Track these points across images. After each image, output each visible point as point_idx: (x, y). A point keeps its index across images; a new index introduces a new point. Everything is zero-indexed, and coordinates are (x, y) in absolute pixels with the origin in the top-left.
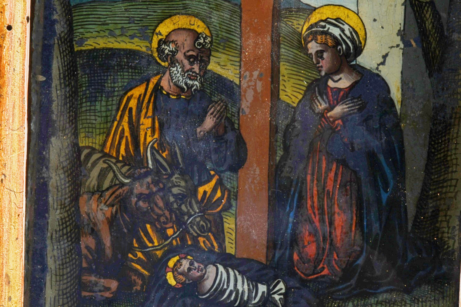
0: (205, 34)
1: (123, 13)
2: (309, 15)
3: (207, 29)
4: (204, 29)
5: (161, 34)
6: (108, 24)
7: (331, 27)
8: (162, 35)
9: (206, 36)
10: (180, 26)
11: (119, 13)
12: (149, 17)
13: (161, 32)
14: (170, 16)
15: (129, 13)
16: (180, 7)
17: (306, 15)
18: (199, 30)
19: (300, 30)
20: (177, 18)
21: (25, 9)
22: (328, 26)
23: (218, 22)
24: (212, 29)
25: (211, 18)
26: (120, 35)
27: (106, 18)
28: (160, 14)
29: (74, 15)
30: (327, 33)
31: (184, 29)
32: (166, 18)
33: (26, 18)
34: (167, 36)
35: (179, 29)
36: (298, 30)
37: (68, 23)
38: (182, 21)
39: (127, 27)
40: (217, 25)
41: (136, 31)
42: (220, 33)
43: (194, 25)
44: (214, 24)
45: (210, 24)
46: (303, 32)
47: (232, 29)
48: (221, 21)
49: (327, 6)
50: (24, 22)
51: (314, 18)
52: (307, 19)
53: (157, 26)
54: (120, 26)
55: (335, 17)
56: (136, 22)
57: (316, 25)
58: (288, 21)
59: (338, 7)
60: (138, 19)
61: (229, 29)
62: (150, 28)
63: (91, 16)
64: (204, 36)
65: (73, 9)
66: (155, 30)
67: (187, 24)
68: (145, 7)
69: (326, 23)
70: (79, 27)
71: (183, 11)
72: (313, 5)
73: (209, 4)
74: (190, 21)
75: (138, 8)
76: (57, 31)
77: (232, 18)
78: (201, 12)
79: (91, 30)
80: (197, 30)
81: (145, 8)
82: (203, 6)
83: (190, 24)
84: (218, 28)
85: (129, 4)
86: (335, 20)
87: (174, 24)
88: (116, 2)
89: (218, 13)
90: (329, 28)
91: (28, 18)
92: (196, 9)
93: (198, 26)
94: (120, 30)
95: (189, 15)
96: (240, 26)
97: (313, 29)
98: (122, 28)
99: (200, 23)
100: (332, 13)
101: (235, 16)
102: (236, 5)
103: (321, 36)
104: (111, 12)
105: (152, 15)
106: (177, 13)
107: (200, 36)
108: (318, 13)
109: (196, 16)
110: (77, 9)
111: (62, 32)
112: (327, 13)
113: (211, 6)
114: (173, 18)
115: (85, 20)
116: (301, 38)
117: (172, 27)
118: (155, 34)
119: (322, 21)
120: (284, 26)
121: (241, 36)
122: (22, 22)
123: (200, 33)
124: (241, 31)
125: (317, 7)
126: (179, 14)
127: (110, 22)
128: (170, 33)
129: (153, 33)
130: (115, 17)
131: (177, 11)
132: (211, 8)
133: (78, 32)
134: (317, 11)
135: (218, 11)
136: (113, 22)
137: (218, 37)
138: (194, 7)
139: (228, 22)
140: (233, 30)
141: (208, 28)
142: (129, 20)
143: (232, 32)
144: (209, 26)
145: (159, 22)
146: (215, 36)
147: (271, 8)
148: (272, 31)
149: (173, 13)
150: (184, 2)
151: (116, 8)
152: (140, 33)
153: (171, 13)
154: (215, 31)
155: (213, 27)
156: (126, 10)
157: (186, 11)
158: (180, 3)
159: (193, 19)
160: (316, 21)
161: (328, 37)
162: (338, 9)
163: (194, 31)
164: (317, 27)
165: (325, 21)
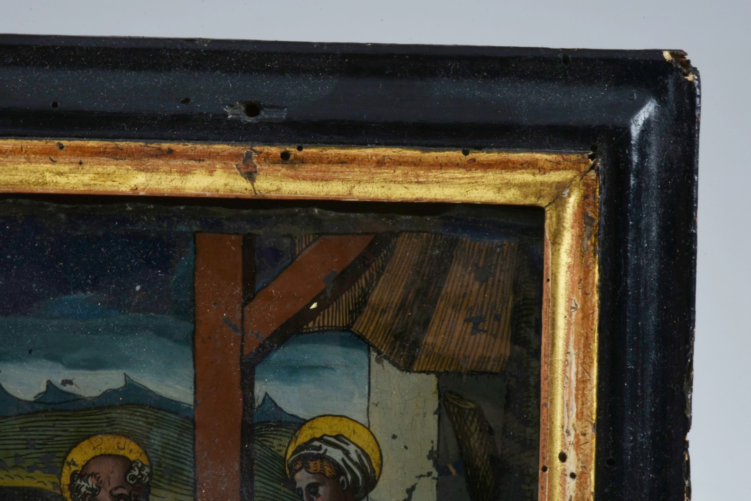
0: (141, 462)
1: (17, 433)
2: (296, 431)
3: (143, 455)
4: (139, 455)
5: (74, 464)
7: (330, 449)
8: (77, 466)
9: (143, 465)
10: (103, 452)
11: (11, 434)
12: (56, 439)
13: (75, 460)
14: (88, 437)
15: (27, 433)
16: (103, 423)
17: (292, 431)
18: (132, 457)
19: (282, 454)
20: (99, 440)
22: (324, 447)
23: (160, 444)
25: (148, 438)
26: (13, 467)
28: (73, 434)
30: (323, 458)
31: (109, 455)
32: (83, 440)
34: (83, 467)
35: (101, 455)
36: (279, 453)
38: (107, 444)
39: (23, 454)
40: (159, 448)
41: (37, 460)
42: (163, 460)
43: (124, 449)
44: (155, 447)
45: (148, 448)
46: (288, 457)
47: (182, 454)
48: (165, 443)
49: (322, 418)
51: (304, 436)
52: (293, 437)
53: (68, 453)
54: (12, 453)
55: (334, 434)
56: (37, 446)
57: (307, 445)
58: (264, 440)
59: (339, 418)
60: (41, 442)
61: (177, 454)
62: (58, 454)
64: (140, 465)
66: (65, 458)
67: (114, 447)
68: (50, 424)
69: (322, 442)
71: (108, 429)
72: (301, 416)
73: (147, 418)
74: (119, 443)
75: (40, 426)
77: (182, 438)
78: (134, 430)
80: (129, 457)
81: (51, 425)
82: (137, 420)
83: (119, 448)
84: (160, 453)
85: (25, 421)
86: (336, 437)
87: (94, 448)
88: (6, 417)
89: (159, 431)
90: (326, 450)
92: (126, 426)
93: (131, 451)
94: (13, 459)
95: (118, 434)
96: (194, 449)
97: (303, 452)
98: (16, 456)
99: (133, 446)
100: (331, 427)
101: (186, 435)
102: (187, 418)
103: (314, 462)
105: (61, 436)
106: (98, 432)
107: (133, 465)
108: (309, 428)
109: (127, 435)
112: (323, 428)
113: (150, 420)
114: (93, 439)
117: (91, 453)
118: (65, 464)
119: (314, 439)
120: (259, 448)
121: (195, 465)
123: (134, 462)
124: (194, 457)
125: (308, 418)
126: (101, 433)
128: (88, 462)
129: (63, 463)
130: (7, 439)
131: (99, 429)
132: (149, 423)
134: (307, 425)
135: (159, 427)
137: (160, 467)
138: (124, 422)
139: (174, 444)
140: (183, 456)
141: (146, 453)
142: (27, 444)
143: (182, 458)
144: (148, 450)
145: (72, 445)
146: (156, 465)
147: (240, 421)
148: (241, 457)
149: (93, 432)
150: (109, 415)
151: (8, 427)
152: (43, 463)
153: (89, 432)
154: (156, 457)
155: (153, 452)
156: (22, 429)
157: (112, 429)
158: (103, 416)
159: (123, 441)
160: (306, 440)
161: (325, 463)
162: (339, 421)
163: (124, 458)
164: (308, 449)
165: (320, 439)
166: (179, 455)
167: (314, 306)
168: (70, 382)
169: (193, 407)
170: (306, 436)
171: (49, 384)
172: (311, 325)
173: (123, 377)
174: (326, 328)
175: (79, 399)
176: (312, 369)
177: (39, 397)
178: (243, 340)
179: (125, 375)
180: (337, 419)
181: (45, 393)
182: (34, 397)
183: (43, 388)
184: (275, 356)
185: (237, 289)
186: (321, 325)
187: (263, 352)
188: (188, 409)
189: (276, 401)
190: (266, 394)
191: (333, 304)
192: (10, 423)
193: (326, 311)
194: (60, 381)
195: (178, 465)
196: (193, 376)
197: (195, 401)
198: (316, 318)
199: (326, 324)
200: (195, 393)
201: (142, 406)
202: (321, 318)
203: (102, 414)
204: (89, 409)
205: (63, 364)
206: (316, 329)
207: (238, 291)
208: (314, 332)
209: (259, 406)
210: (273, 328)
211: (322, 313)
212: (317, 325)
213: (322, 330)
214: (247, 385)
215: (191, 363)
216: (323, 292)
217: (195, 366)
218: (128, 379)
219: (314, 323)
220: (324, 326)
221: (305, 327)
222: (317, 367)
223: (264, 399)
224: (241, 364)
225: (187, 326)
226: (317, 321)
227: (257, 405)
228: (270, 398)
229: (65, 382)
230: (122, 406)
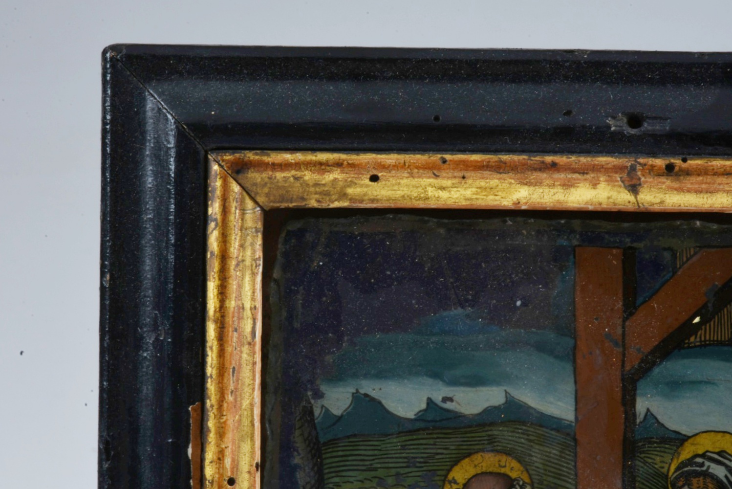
0: (522, 479)
1: (399, 451)
2: (678, 447)
3: (525, 472)
4: (520, 472)
5: (455, 482)
6: (375, 469)
7: (713, 465)
8: (458, 484)
9: (524, 483)
10: (484, 470)
11: (393, 452)
12: (437, 457)
13: (456, 478)
14: (469, 455)
15: (408, 451)
16: (484, 440)
17: (675, 448)
18: (514, 475)
19: (665, 470)
20: (480, 457)
21: (253, 453)
22: (707, 463)
23: (541, 461)
24: (531, 472)
25: (531, 455)
26: (395, 485)
27: (373, 460)
28: (454, 452)
29: (324, 456)
30: (706, 474)
31: (491, 473)
32: (464, 458)
33: (255, 465)
34: (465, 485)
35: (483, 473)
36: (662, 470)
37: (316, 468)
38: (487, 461)
39: (404, 472)
40: (540, 466)
41: (419, 479)
42: (545, 477)
43: (505, 467)
44: (536, 464)
45: (530, 465)
46: (670, 474)
47: (564, 471)
48: (547, 461)
49: (704, 434)
50: (252, 472)
51: (686, 453)
52: (676, 453)
53: (449, 471)
54: (393, 471)
55: (717, 450)
56: (418, 465)
57: (690, 461)
58: (647, 457)
59: (721, 434)
60: (422, 460)
61: (559, 472)
62: (439, 473)
63: (350, 458)
64: (521, 483)
65: (323, 448)
66: (446, 476)
67: (495, 465)
68: (431, 441)
69: (704, 459)
70: (333, 475)
71: (489, 447)
72: (684, 432)
73: (528, 435)
74: (500, 461)
75: (421, 444)
76: (299, 482)
77: (563, 455)
78: (517, 447)
79: (351, 479)
80: (510, 474)
81: (432, 443)
82: (519, 438)
83: (500, 466)
84: (542, 471)
85: (407, 438)
86: (719, 453)
87: (475, 466)
88: (387, 435)
89: (541, 448)
90: (709, 467)
91: (257, 464)
92: (508, 444)
93: (512, 469)
94: (394, 477)
95: (498, 452)
96: (575, 466)
97: (686, 469)
98: (398, 474)
99: (515, 464)
100: (714, 443)
101: (568, 453)
102: (568, 434)
103: (697, 479)
104: (380, 450)
105: (442, 454)
106: (480, 449)
107: (515, 483)
108: (692, 444)
109: (508, 453)
110: (329, 448)
111: (307, 483)
112: (705, 444)
113: (532, 438)
114: (474, 457)
115: (342, 464)
116: (667, 483)
117: (472, 472)
118: (447, 482)
119: (697, 456)
120: (642, 465)
121: (576, 482)
122: (249, 472)
123: (515, 480)
124: (576, 475)
125: (690, 434)
126: (483, 450)
127: (379, 466)
128: (469, 480)
129: (444, 481)
130: (387, 458)
131: (481, 447)
132: (530, 441)
133: (331, 483)
134: (690, 441)
135: (541, 445)
136: (383, 465)
137: (541, 485)
138: (506, 440)
139: (556, 461)
140: (565, 474)
141: (527, 471)
142: (408, 462)
143: (564, 476)
144: (528, 467)
145: (453, 463)
146: (538, 483)
147: (621, 438)
148: (624, 474)
149: (474, 449)
150: (490, 433)
151: (388, 445)
152: (424, 482)
153: (470, 449)
154: (538, 475)
155: (533, 470)
156: (403, 447)
157: (493, 446)
158: (484, 434)
159: (504, 459)
160: (688, 456)
161: (708, 480)
162: (722, 437)
163: (505, 476)
164: (692, 466)
165: (703, 456)
166: (561, 472)
167: (697, 320)
168: (451, 400)
169: (574, 424)
170: (689, 452)
171: (430, 401)
172: (692, 339)
173: (503, 394)
174: (708, 343)
175: (460, 416)
176: (695, 384)
177: (420, 414)
178: (624, 355)
179: (506, 392)
180: (720, 435)
181: (425, 410)
182: (415, 415)
183: (424, 406)
184: (656, 370)
185: (619, 304)
186: (703, 339)
187: (645, 368)
188: (569, 426)
189: (659, 417)
190: (648, 410)
191: (714, 318)
192: (391, 441)
193: (708, 325)
194: (440, 398)
195: (559, 482)
196: (574, 393)
197: (576, 418)
198: (697, 332)
199: (708, 338)
200: (576, 410)
201: (524, 423)
202: (703, 332)
203: (483, 431)
204: (470, 426)
205: (444, 381)
206: (698, 344)
207: (619, 305)
208: (695, 346)
209: (641, 422)
210: (655, 342)
211: (703, 327)
212: (698, 339)
213: (704, 345)
214: (629, 401)
215: (572, 380)
216: (705, 306)
217: (576, 382)
218: (508, 396)
219: (696, 338)
220: (705, 341)
221: (687, 341)
222: (701, 382)
223: (646, 415)
224: (623, 380)
225: (569, 342)
226: (698, 336)
227: (638, 421)
228: (652, 414)
229: (445, 399)
230: (503, 423)
